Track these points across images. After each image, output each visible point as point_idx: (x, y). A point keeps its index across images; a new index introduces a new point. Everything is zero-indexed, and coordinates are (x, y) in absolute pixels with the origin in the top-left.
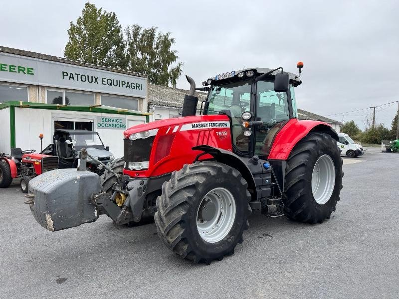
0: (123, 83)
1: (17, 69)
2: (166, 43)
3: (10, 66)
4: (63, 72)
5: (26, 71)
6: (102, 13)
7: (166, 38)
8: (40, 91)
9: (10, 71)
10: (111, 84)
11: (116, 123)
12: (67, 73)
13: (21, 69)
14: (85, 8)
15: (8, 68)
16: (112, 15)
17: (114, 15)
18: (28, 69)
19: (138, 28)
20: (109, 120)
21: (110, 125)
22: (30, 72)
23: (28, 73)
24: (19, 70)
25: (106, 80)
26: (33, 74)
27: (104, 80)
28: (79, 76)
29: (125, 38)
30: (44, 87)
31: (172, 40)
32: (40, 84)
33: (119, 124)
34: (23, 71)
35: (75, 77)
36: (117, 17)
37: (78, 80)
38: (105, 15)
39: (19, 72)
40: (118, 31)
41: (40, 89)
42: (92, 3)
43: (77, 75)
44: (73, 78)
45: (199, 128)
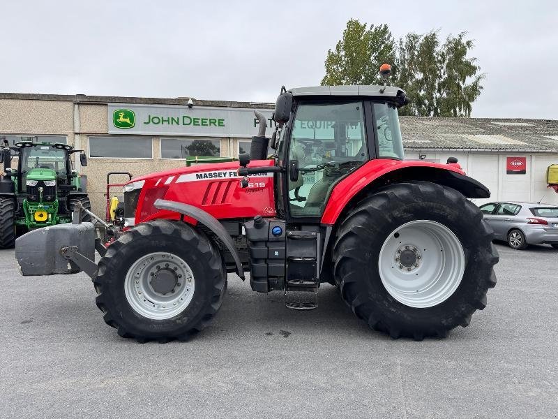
1: (208, 123)
2: (458, 49)
3: (202, 120)
4: (255, 120)
5: (217, 124)
6: (367, 29)
7: (458, 43)
8: (232, 144)
9: (202, 125)
13: (213, 122)
14: (346, 28)
15: (200, 122)
16: (382, 29)
17: (386, 27)
18: (219, 120)
19: (415, 37)
22: (221, 123)
23: (219, 125)
24: (210, 123)
26: (224, 126)
29: (398, 55)
30: (235, 139)
31: (468, 43)
32: (231, 135)
34: (214, 123)
35: (268, 123)
36: (390, 29)
37: (271, 126)
38: (373, 30)
39: (210, 125)
40: (389, 48)
41: (231, 141)
42: (355, 19)
45: (209, 179)
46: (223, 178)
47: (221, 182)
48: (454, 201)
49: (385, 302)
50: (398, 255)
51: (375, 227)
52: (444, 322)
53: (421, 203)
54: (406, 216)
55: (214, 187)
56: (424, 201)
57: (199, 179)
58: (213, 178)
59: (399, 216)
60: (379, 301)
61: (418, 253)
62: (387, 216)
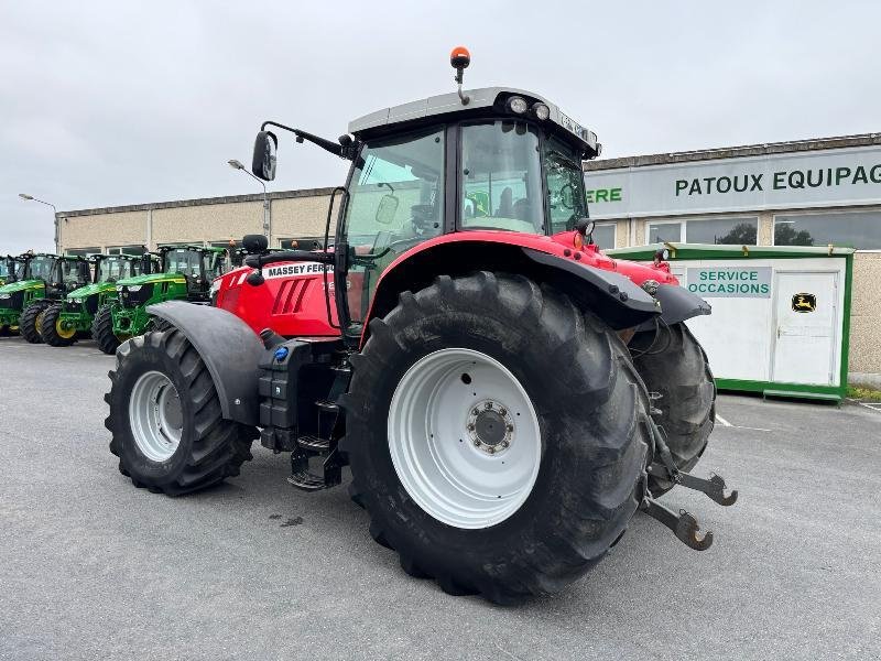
0: (842, 173)
1: (594, 197)
4: (678, 182)
5: (608, 198)
8: (633, 230)
10: (800, 185)
11: (740, 282)
12: (686, 182)
13: (602, 195)
18: (612, 190)
20: (721, 275)
21: (722, 288)
22: (614, 197)
23: (612, 199)
24: (598, 196)
25: (786, 178)
26: (620, 199)
27: (779, 177)
28: (714, 183)
30: (642, 219)
32: (632, 215)
33: (749, 282)
34: (604, 197)
35: (703, 186)
37: (708, 191)
39: (598, 200)
41: (634, 224)
43: (709, 180)
44: (699, 190)
45: (283, 276)
46: (300, 274)
47: (297, 281)
48: (515, 310)
49: (391, 498)
50: (473, 419)
51: (378, 355)
52: (488, 567)
53: (451, 314)
54: (428, 337)
55: (289, 286)
56: (458, 309)
57: (271, 277)
58: (288, 275)
59: (416, 337)
60: (381, 495)
61: (509, 420)
62: (397, 339)
